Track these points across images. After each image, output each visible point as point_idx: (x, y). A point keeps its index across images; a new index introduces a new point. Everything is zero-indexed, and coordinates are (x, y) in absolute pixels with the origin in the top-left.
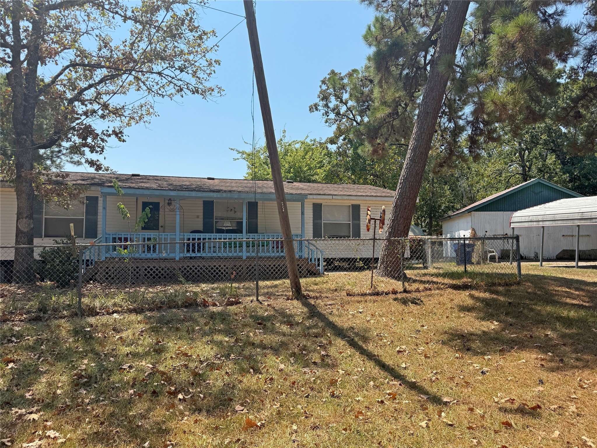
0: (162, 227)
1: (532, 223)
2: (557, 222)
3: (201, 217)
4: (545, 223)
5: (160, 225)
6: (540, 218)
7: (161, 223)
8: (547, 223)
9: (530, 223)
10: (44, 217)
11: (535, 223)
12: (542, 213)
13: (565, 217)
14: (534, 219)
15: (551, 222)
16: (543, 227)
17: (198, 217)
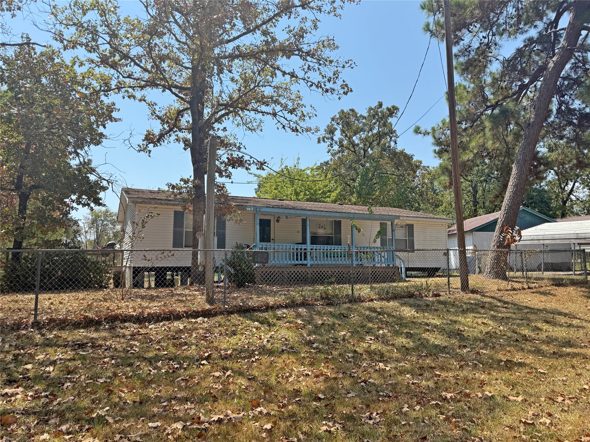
0: (273, 240)
1: (534, 241)
2: (555, 241)
3: (301, 232)
4: (545, 241)
5: (271, 238)
6: (541, 238)
7: (272, 237)
8: (547, 241)
9: (531, 241)
10: (185, 230)
11: (536, 241)
12: (536, 234)
13: (563, 237)
14: (535, 238)
15: (551, 241)
16: (543, 244)
17: (298, 232)
